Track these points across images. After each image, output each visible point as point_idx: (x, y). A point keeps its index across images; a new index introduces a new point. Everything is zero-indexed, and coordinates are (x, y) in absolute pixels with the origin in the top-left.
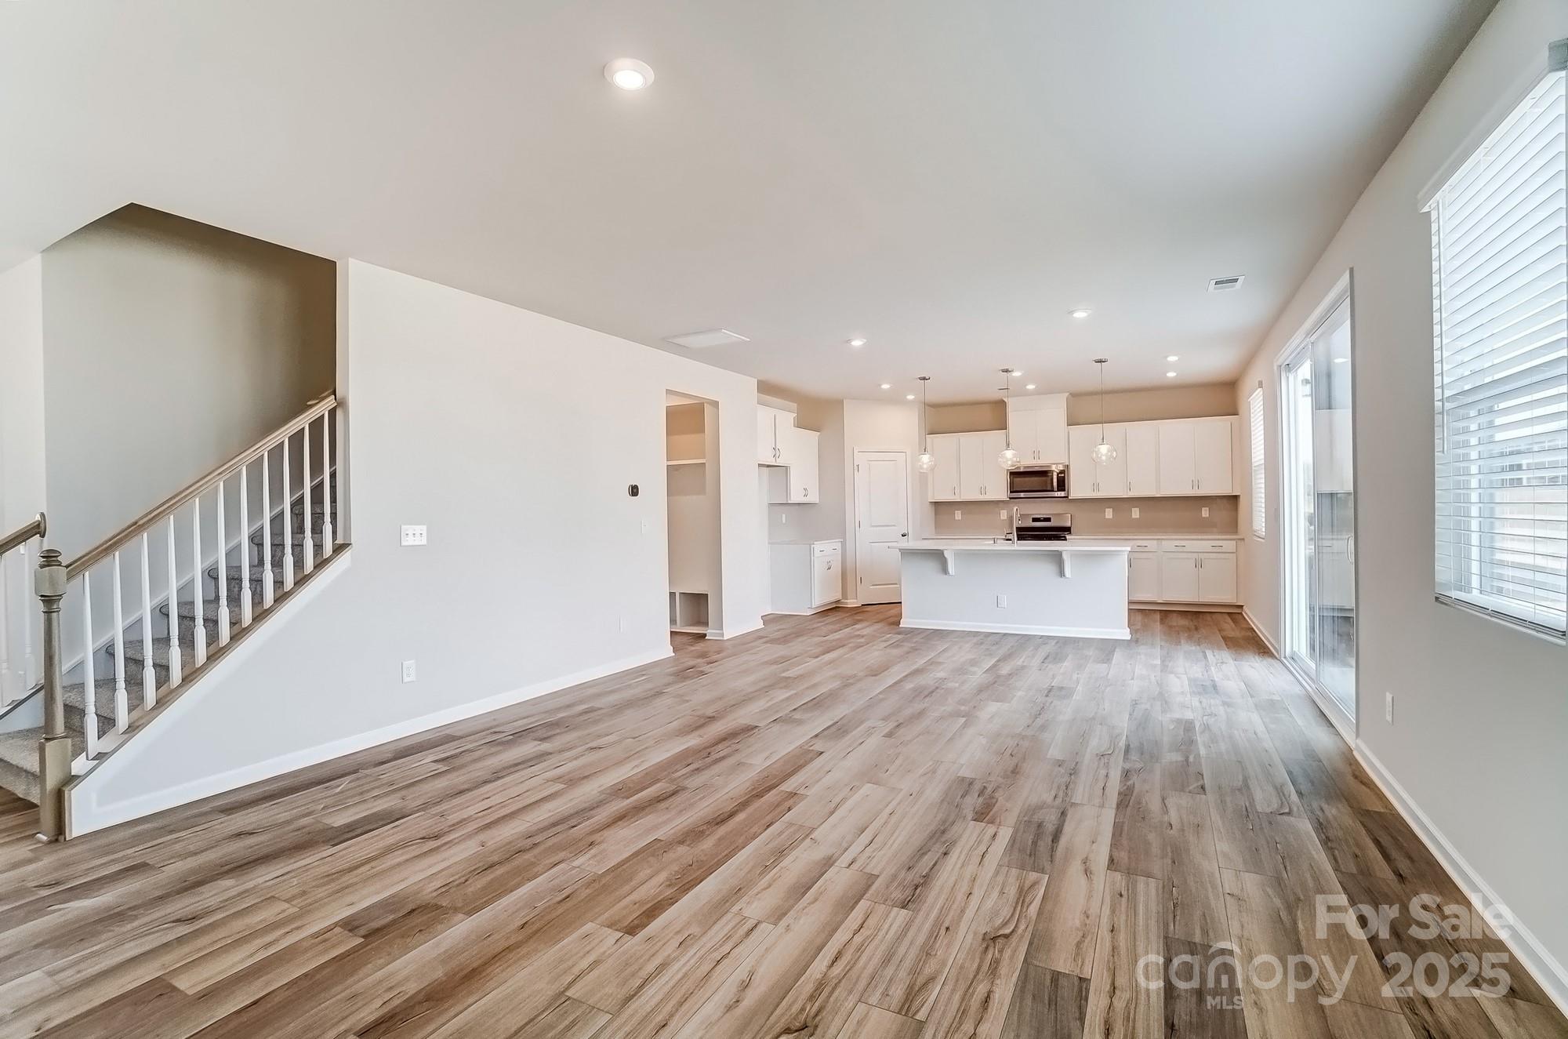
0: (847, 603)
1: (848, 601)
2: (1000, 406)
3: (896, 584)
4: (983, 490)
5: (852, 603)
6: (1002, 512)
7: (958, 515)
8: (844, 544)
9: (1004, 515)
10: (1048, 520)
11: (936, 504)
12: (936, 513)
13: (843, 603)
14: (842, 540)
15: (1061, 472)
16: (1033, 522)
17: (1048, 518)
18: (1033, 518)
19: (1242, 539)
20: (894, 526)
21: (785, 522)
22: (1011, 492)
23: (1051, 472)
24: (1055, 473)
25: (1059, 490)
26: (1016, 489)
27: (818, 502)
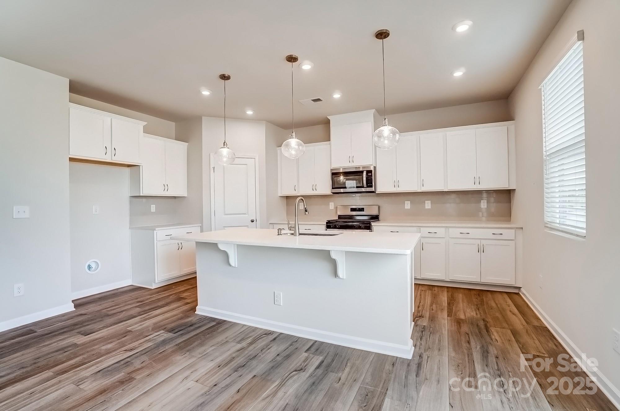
2: (328, 124)
4: (314, 188)
6: (331, 203)
7: (301, 206)
8: (202, 228)
9: (330, 206)
10: (362, 210)
11: (285, 198)
12: (288, 205)
14: (200, 225)
15: (369, 172)
16: (351, 211)
17: (362, 208)
18: (351, 208)
19: (520, 228)
20: (245, 214)
21: (155, 211)
22: (333, 188)
23: (362, 172)
24: (365, 173)
25: (368, 187)
26: (336, 186)
27: (186, 196)
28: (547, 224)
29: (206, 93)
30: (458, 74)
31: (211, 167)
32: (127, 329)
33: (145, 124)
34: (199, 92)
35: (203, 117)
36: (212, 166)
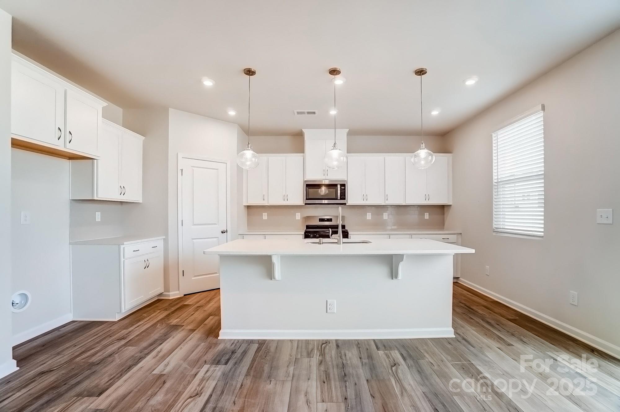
0: (169, 296)
1: (171, 293)
2: (299, 136)
3: (216, 273)
4: (285, 198)
5: (174, 294)
6: (297, 214)
7: (265, 216)
8: (166, 241)
9: (298, 216)
10: (330, 220)
11: (248, 207)
12: (249, 214)
13: (166, 296)
14: (164, 237)
15: (343, 185)
16: (319, 221)
17: (330, 219)
18: (319, 219)
19: (460, 234)
20: (215, 224)
21: (100, 221)
22: (307, 199)
23: (336, 185)
24: (339, 186)
25: (341, 199)
26: (310, 197)
27: (141, 202)
28: (494, 230)
29: (208, 83)
30: (435, 113)
31: (179, 170)
32: (154, 373)
33: (105, 105)
34: (200, 82)
35: (171, 110)
36: (179, 168)
